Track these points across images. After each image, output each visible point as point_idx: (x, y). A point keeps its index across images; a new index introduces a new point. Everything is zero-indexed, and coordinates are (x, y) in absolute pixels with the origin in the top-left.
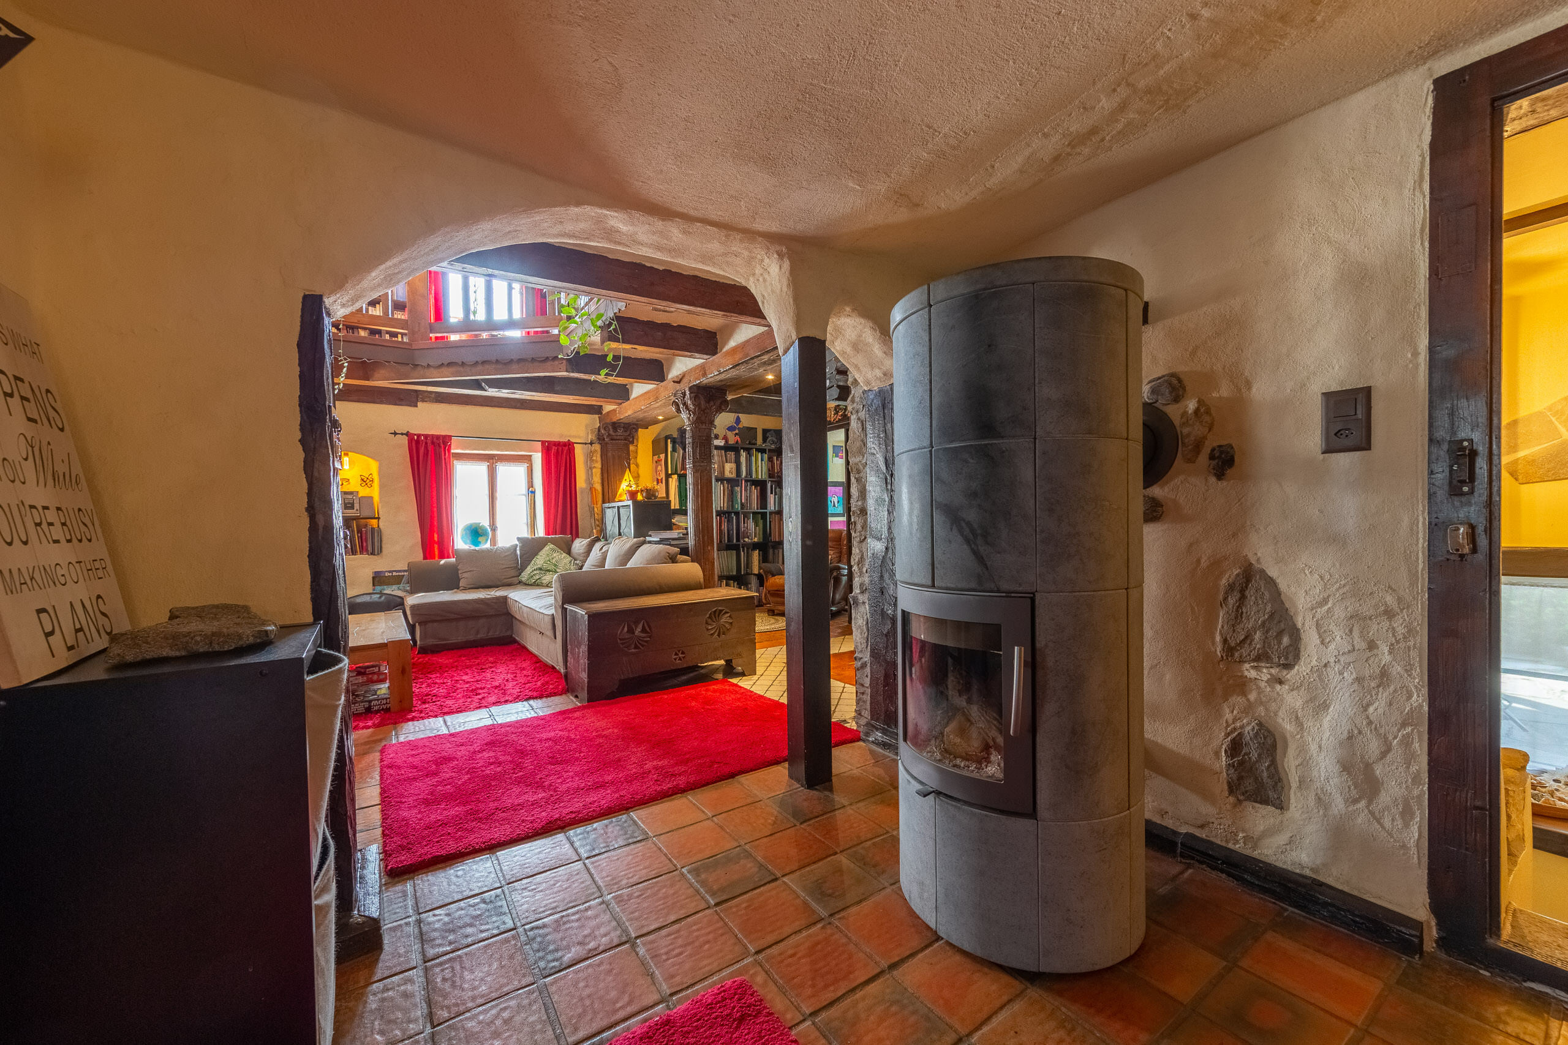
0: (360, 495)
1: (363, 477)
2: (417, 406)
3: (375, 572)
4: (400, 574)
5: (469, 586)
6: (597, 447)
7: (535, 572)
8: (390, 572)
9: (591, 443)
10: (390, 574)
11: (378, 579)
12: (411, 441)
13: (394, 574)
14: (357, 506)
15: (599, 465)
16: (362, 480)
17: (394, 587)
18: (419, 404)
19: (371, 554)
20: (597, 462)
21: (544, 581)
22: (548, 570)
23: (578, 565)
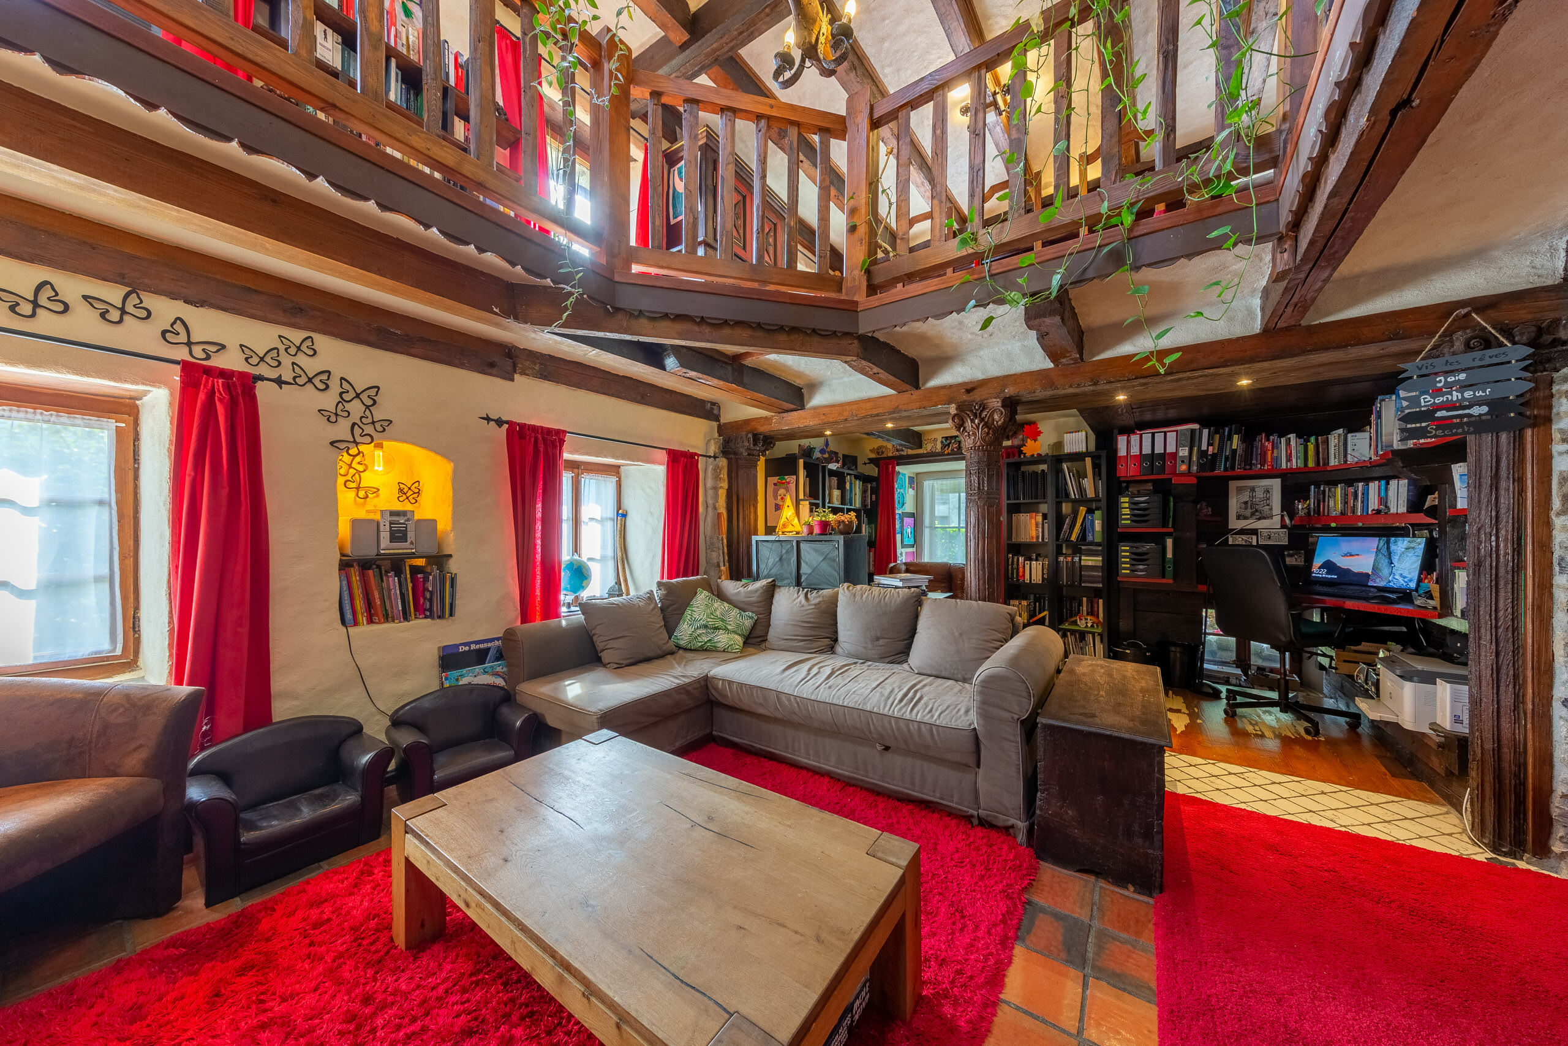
0: (416, 517)
1: (402, 486)
2: (513, 380)
3: (444, 648)
4: (482, 646)
5: (625, 662)
6: (723, 462)
7: (699, 632)
8: (465, 644)
9: (715, 457)
10: (467, 648)
11: (450, 659)
12: (510, 433)
13: (473, 647)
14: (411, 535)
15: (725, 485)
16: (401, 490)
17: (478, 669)
18: (517, 376)
19: (439, 617)
20: (724, 480)
21: (719, 645)
22: (717, 628)
23: (751, 618)
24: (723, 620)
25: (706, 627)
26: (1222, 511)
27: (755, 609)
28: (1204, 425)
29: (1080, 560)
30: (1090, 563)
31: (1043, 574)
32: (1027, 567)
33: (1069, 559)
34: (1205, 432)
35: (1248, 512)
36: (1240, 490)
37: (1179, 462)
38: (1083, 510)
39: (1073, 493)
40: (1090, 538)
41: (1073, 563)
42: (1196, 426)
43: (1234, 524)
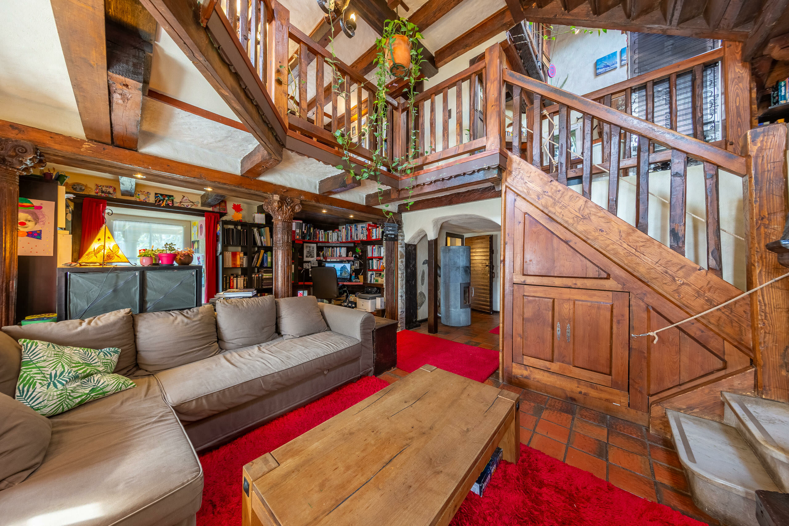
7: (71, 387)
21: (108, 389)
22: (90, 375)
23: (115, 352)
24: (88, 365)
25: (76, 378)
26: (302, 254)
27: (118, 342)
28: (304, 222)
29: (262, 275)
30: (267, 277)
31: (244, 284)
32: (235, 281)
33: (257, 275)
34: (304, 224)
35: (308, 255)
36: (307, 247)
37: (296, 235)
38: (262, 251)
39: (259, 244)
40: (265, 265)
41: (259, 277)
42: (301, 222)
43: (305, 259)
